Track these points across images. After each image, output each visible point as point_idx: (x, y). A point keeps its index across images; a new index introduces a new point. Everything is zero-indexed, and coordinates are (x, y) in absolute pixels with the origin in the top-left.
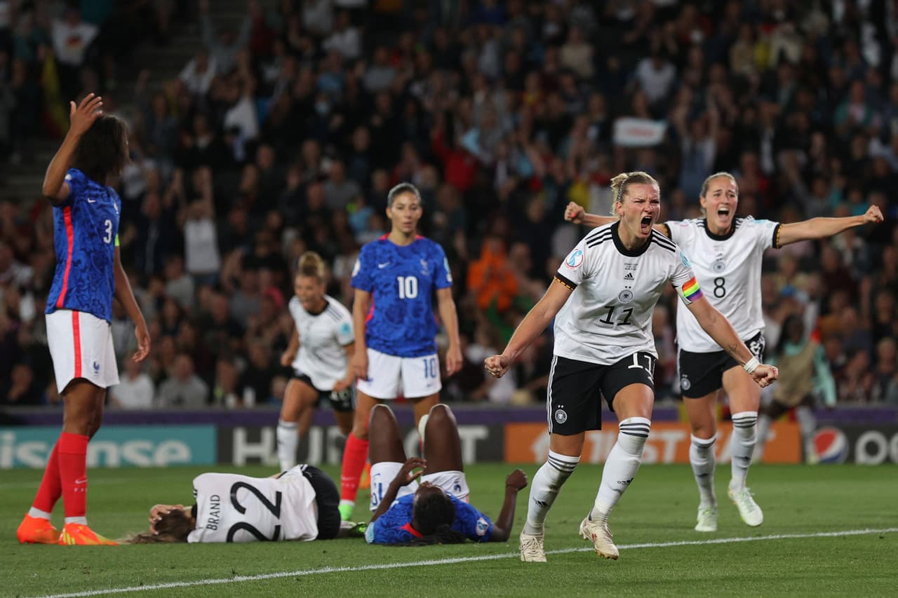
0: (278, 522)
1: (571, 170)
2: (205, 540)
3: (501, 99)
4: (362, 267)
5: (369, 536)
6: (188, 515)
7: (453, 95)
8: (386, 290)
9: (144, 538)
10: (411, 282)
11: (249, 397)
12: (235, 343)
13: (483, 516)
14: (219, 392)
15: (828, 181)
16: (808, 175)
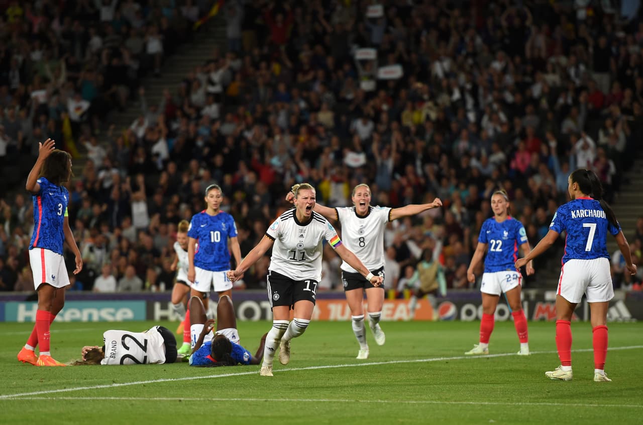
0: (145, 354)
1: (322, 175)
2: (109, 364)
3: (288, 139)
4: (192, 226)
5: (191, 362)
6: (101, 351)
7: (264, 137)
8: (205, 238)
9: (79, 362)
10: (217, 234)
11: (163, 286)
12: (156, 260)
13: (247, 351)
14: (148, 284)
15: (449, 179)
16: (439, 176)
